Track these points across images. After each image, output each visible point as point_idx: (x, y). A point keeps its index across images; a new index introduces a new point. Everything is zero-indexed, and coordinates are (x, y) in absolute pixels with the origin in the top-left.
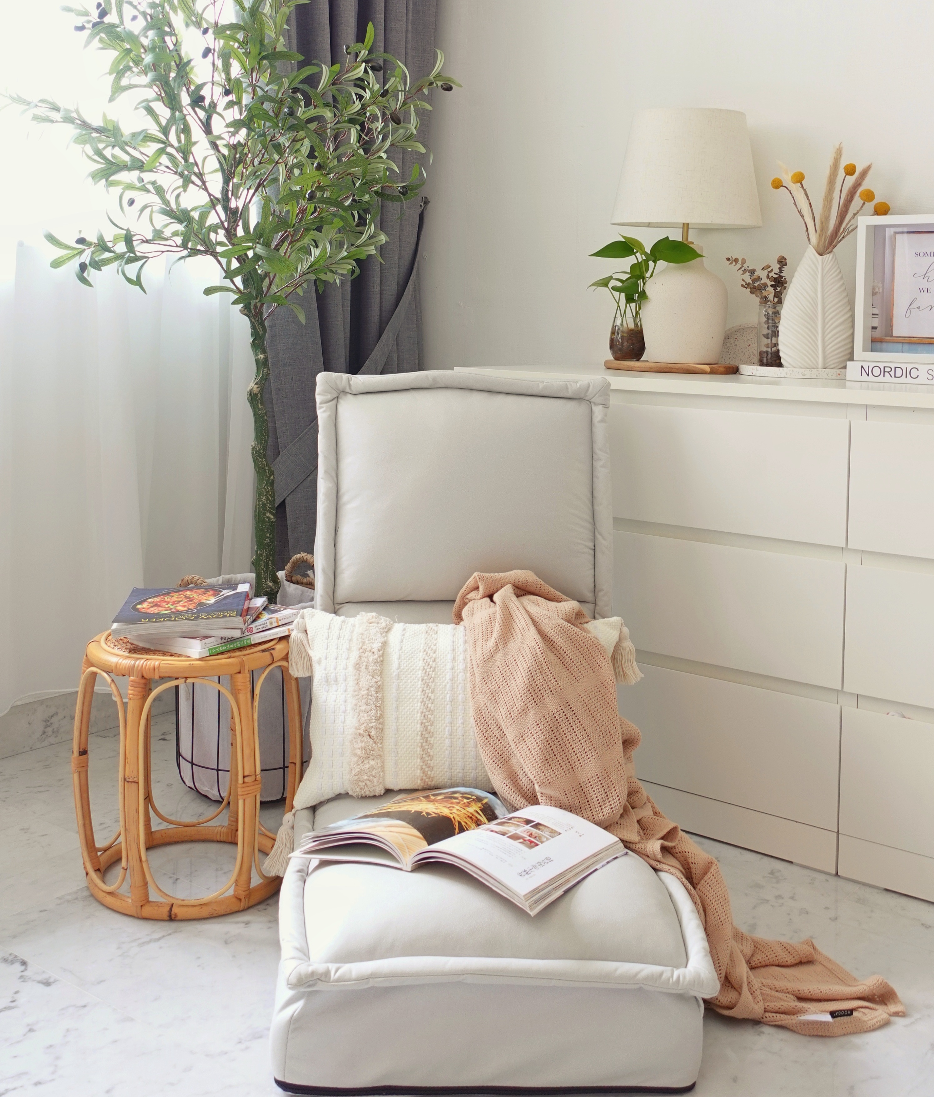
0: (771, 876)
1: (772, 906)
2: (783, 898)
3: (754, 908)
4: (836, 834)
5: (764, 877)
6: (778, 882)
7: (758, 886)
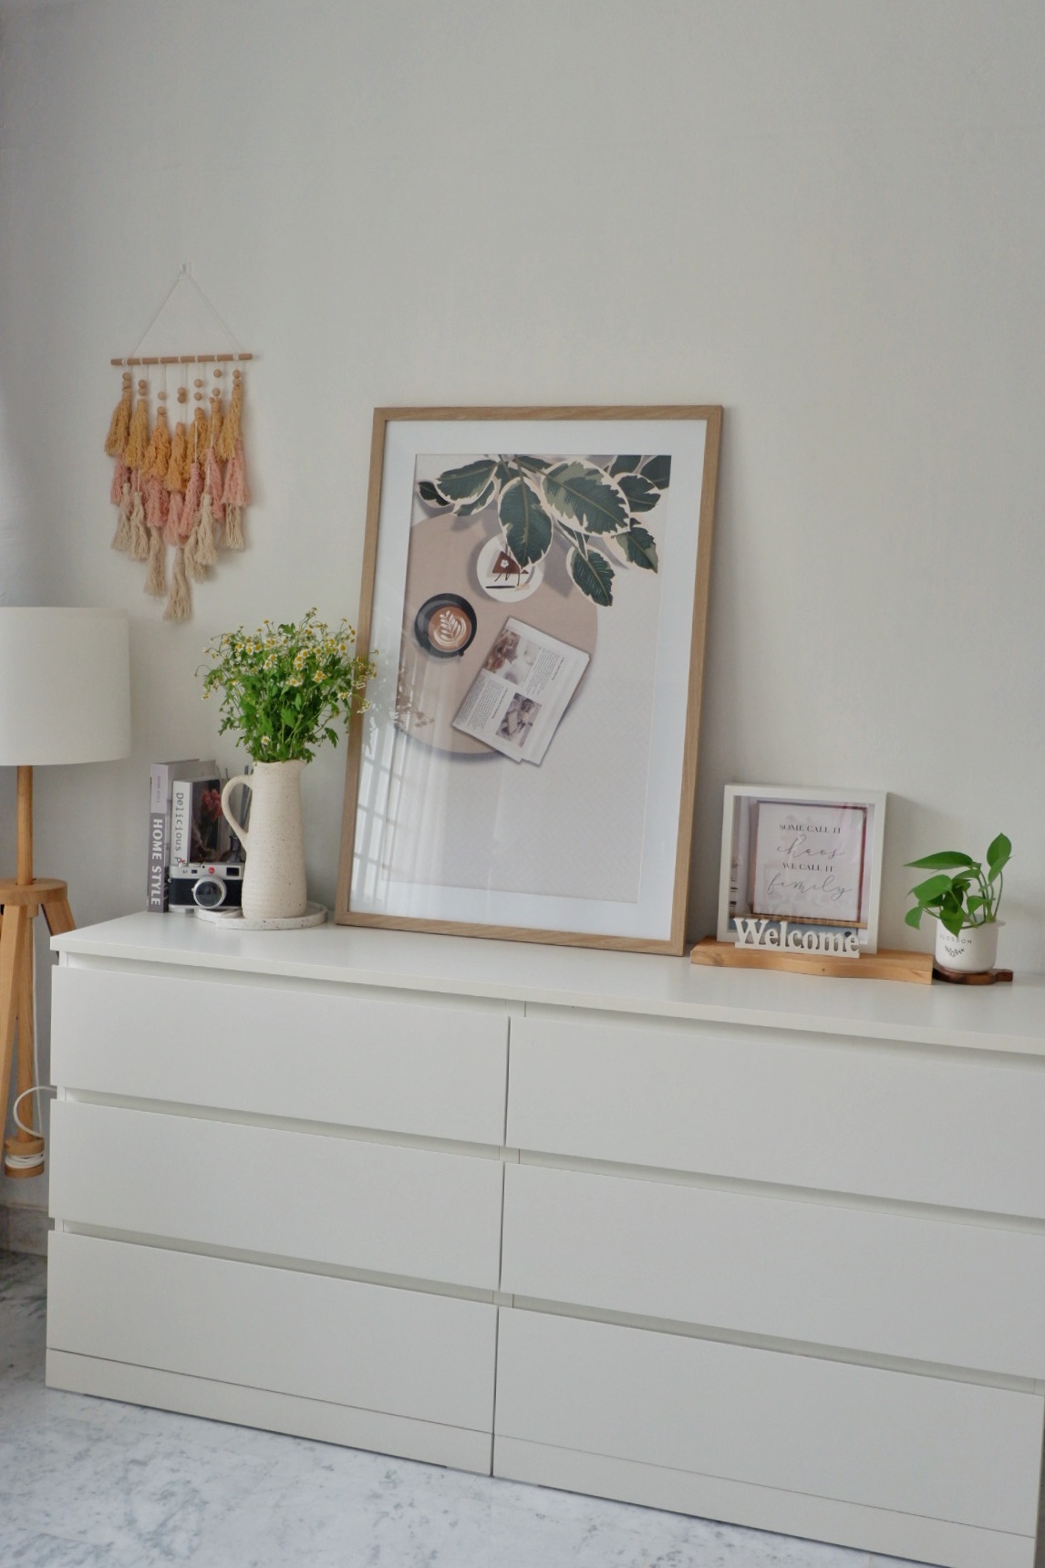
0: (387, 1480)
1: (393, 1519)
2: (402, 1507)
3: (375, 1525)
4: (491, 1436)
5: (380, 1483)
6: (395, 1487)
7: (376, 1496)
